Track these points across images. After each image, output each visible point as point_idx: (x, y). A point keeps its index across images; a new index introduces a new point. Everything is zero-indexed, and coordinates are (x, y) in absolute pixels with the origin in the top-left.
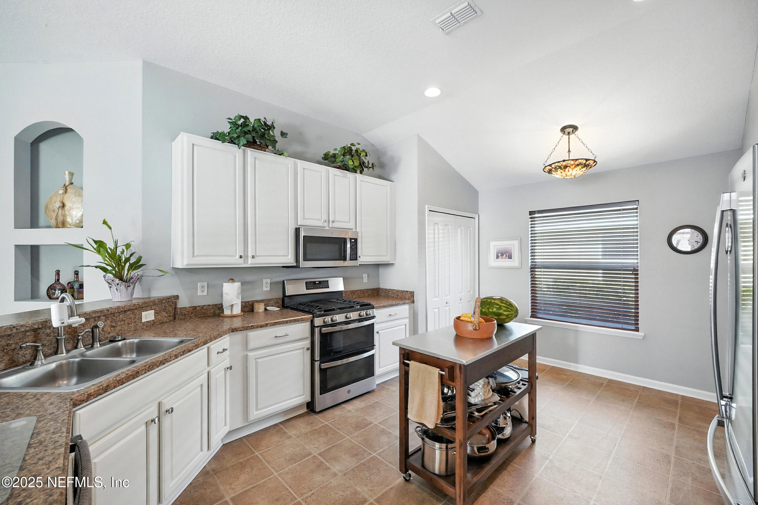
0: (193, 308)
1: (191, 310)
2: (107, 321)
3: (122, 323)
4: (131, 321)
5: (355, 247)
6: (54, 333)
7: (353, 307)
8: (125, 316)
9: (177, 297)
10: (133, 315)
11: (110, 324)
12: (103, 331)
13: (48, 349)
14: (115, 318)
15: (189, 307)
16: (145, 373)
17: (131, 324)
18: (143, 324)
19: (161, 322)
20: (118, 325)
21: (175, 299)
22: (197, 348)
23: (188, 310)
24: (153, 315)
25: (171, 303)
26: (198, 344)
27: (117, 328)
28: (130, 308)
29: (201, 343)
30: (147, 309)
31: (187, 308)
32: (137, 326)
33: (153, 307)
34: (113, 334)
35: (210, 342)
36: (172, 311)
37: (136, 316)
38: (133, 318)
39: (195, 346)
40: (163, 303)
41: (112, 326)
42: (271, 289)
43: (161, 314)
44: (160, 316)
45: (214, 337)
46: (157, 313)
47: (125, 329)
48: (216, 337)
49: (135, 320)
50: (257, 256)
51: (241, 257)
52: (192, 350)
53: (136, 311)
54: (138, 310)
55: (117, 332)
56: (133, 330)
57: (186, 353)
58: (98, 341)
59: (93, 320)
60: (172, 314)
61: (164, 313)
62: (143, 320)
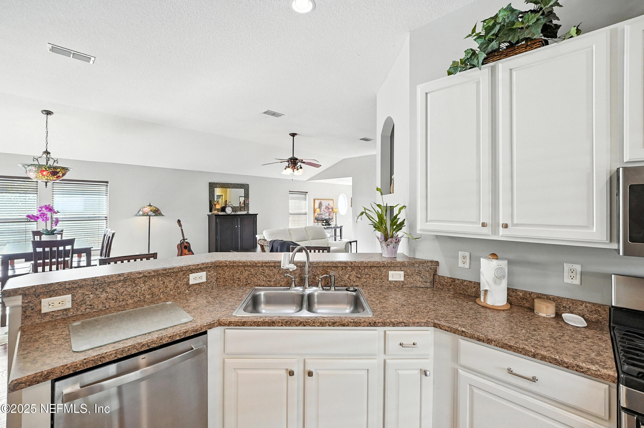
0: (452, 280)
1: (450, 281)
2: (353, 272)
3: (368, 276)
4: (376, 277)
8: (371, 271)
9: (437, 263)
10: (379, 272)
11: (356, 274)
12: (349, 279)
14: (360, 271)
15: (448, 278)
16: (282, 326)
17: (377, 279)
18: (391, 282)
19: (414, 286)
20: (364, 277)
21: (436, 266)
22: (357, 326)
23: (446, 281)
24: (403, 276)
25: (429, 268)
26: (359, 322)
27: (362, 280)
28: (374, 265)
29: (363, 322)
30: (394, 269)
31: (446, 278)
32: (383, 283)
33: (402, 269)
34: (358, 284)
35: (383, 326)
36: (429, 277)
37: (382, 273)
38: (379, 274)
39: (353, 323)
40: (416, 266)
41: (357, 277)
42: (581, 284)
43: (413, 278)
44: (411, 279)
45: (392, 323)
46: (408, 276)
47: (370, 282)
48: (394, 324)
49: (381, 277)
50: (513, 225)
51: (484, 225)
52: (348, 325)
53: (383, 269)
54: (384, 269)
55: (362, 283)
56: (378, 285)
57: (339, 326)
58: (333, 286)
59: (341, 268)
60: (429, 280)
61: (418, 278)
62: (390, 279)
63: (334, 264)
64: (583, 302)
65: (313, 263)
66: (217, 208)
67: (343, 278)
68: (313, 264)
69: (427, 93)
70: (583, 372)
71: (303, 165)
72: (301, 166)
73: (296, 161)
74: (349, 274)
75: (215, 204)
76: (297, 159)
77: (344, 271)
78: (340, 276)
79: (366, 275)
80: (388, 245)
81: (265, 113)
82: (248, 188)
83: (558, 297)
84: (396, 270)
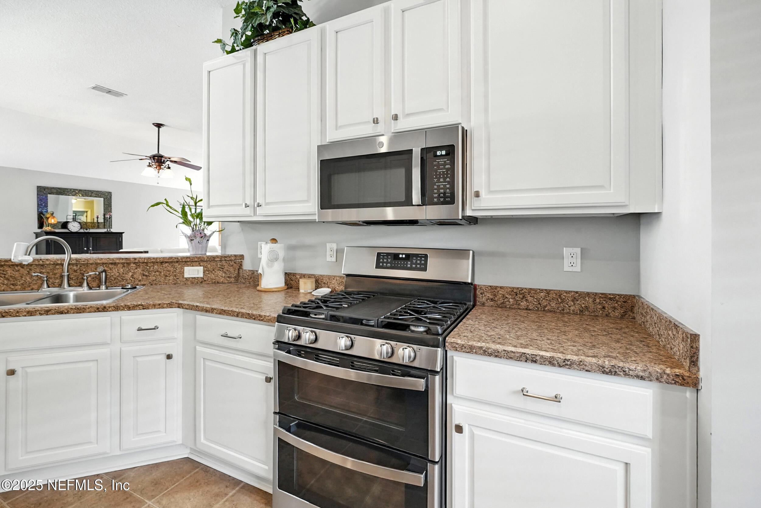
0: (252, 272)
1: (250, 274)
2: (138, 269)
3: (157, 273)
4: (169, 274)
5: (448, 170)
6: (81, 270)
7: (405, 327)
8: (162, 268)
9: (242, 257)
10: (172, 268)
11: (142, 272)
12: (133, 278)
13: (74, 282)
14: (148, 268)
15: (249, 271)
17: (169, 277)
18: (186, 279)
19: (215, 282)
20: (152, 275)
21: (241, 259)
22: (80, 313)
23: (248, 274)
24: (201, 272)
25: (233, 263)
26: (84, 308)
27: (151, 278)
28: (165, 261)
29: (89, 308)
30: (192, 265)
31: (247, 271)
32: (178, 280)
33: (202, 264)
34: (145, 283)
35: (115, 311)
36: (233, 272)
37: (176, 269)
38: (172, 271)
39: (75, 309)
40: (218, 261)
41: (144, 275)
42: (336, 261)
43: (215, 273)
44: (212, 275)
45: (127, 307)
46: (208, 271)
47: (161, 280)
48: (130, 308)
49: (175, 274)
50: (267, 204)
51: (247, 206)
52: (68, 313)
53: (177, 264)
54: (179, 264)
55: (150, 281)
56: (171, 283)
57: (55, 314)
58: (104, 284)
59: (122, 265)
60: (233, 275)
61: (220, 273)
62: (186, 275)
63: (111, 260)
64: (335, 276)
65: (80, 259)
66: (50, 222)
67: (124, 277)
68: (80, 261)
69: (210, 72)
70: (262, 320)
71: (171, 165)
72: (170, 166)
73: (161, 160)
74: (132, 271)
75: (47, 218)
76: (162, 157)
77: (125, 268)
78: (120, 274)
79: (155, 272)
80: (191, 240)
81: (94, 88)
82: (111, 197)
83: (321, 275)
84: (194, 265)
